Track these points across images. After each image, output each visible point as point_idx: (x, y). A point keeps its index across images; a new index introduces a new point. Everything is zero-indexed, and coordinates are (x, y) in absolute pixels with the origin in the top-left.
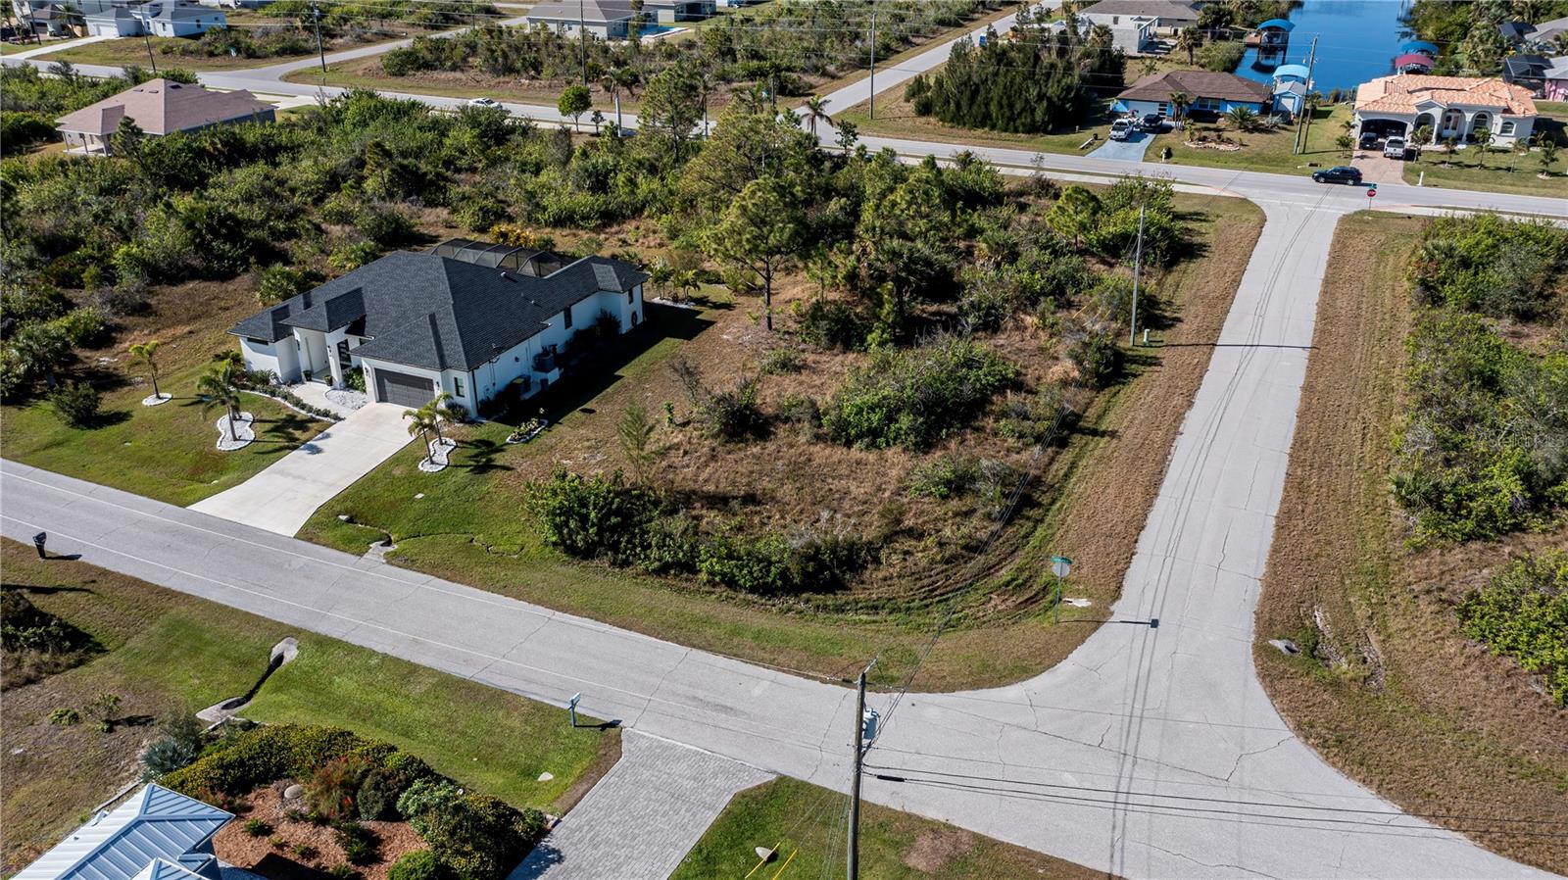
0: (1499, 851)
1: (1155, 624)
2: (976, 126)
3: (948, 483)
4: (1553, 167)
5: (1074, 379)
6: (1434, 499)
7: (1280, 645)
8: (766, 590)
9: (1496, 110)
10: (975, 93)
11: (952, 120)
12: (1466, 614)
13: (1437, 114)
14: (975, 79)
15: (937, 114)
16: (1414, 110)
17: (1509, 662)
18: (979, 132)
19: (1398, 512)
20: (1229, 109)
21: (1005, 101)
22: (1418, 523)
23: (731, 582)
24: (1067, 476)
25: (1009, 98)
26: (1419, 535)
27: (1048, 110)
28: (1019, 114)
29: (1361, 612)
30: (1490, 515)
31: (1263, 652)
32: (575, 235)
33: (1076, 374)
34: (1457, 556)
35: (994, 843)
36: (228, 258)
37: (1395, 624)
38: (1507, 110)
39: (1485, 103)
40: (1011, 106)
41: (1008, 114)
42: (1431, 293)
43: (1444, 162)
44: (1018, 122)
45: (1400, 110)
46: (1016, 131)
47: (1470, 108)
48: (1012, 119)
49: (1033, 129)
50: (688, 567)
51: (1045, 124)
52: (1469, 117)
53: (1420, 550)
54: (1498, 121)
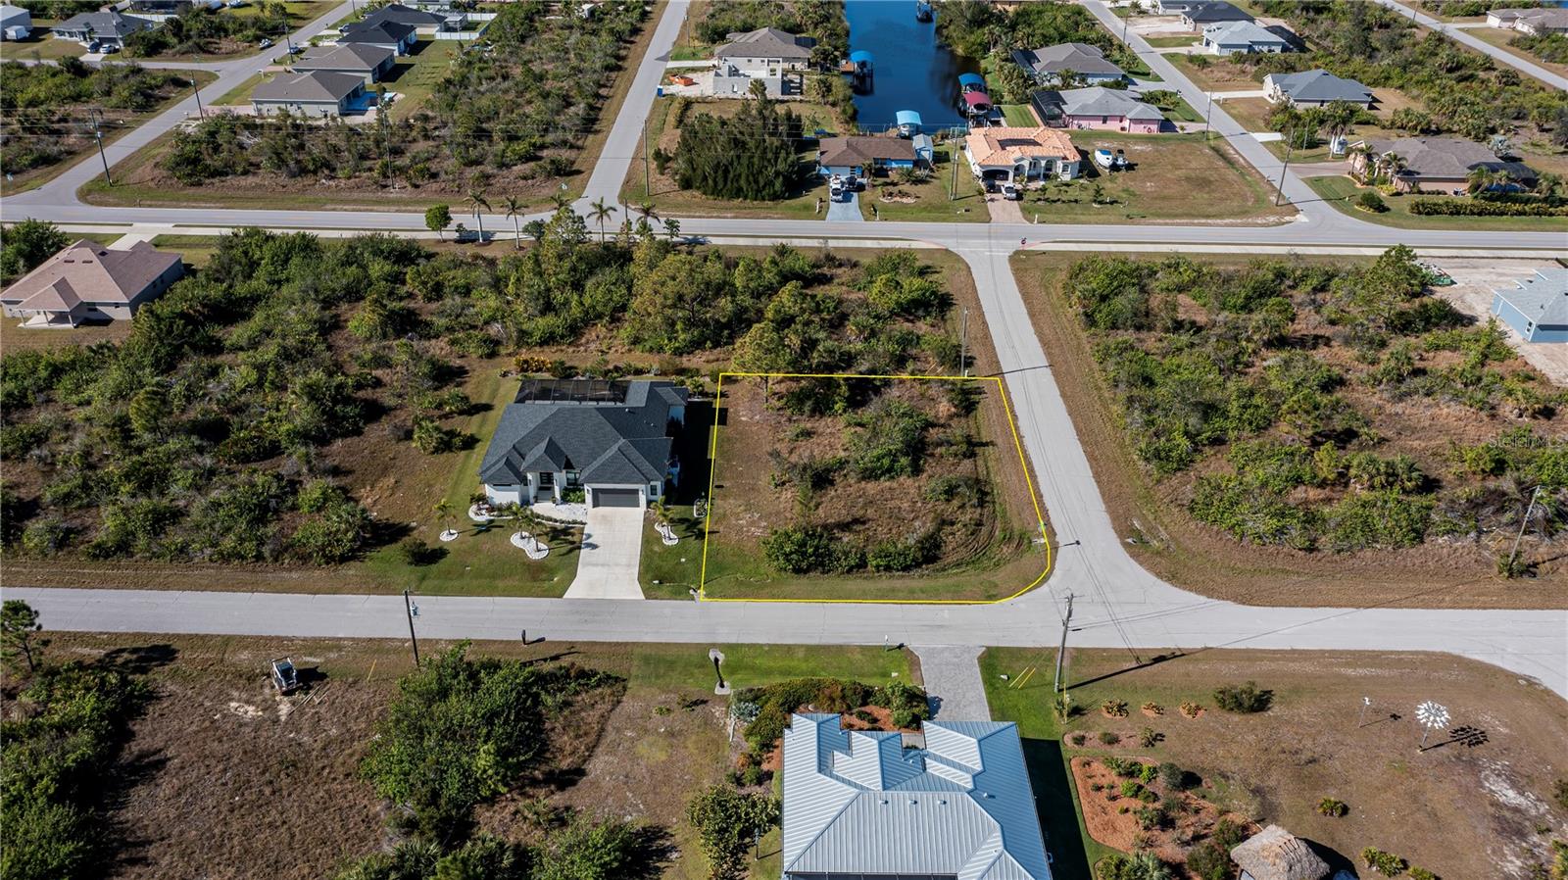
0: (1244, 603)
1: (1078, 543)
2: (731, 198)
3: (946, 492)
4: (1100, 199)
5: (955, 414)
6: (1157, 455)
7: (1130, 540)
8: (906, 568)
9: (1058, 158)
10: (726, 172)
11: (712, 194)
12: (1192, 510)
13: (1026, 163)
14: (724, 161)
15: (698, 188)
16: (1013, 163)
17: (1215, 528)
18: (737, 202)
19: (1141, 464)
20: (894, 165)
21: (751, 178)
22: (1152, 467)
23: (888, 568)
24: (988, 473)
25: (754, 176)
26: (1156, 475)
27: (784, 184)
28: (764, 187)
29: (1151, 517)
30: (1181, 459)
31: (1126, 545)
32: (562, 351)
33: (953, 409)
34: (1175, 482)
35: (1083, 649)
36: (351, 417)
37: (1166, 520)
38: (1065, 158)
39: (1051, 154)
40: (756, 182)
41: (755, 187)
42: (1090, 319)
43: (1039, 200)
44: (764, 193)
45: (1004, 163)
46: (763, 199)
47: (1043, 158)
48: (758, 191)
49: (775, 197)
50: (862, 564)
51: (783, 193)
52: (1043, 163)
53: (1159, 482)
54: (1060, 164)
